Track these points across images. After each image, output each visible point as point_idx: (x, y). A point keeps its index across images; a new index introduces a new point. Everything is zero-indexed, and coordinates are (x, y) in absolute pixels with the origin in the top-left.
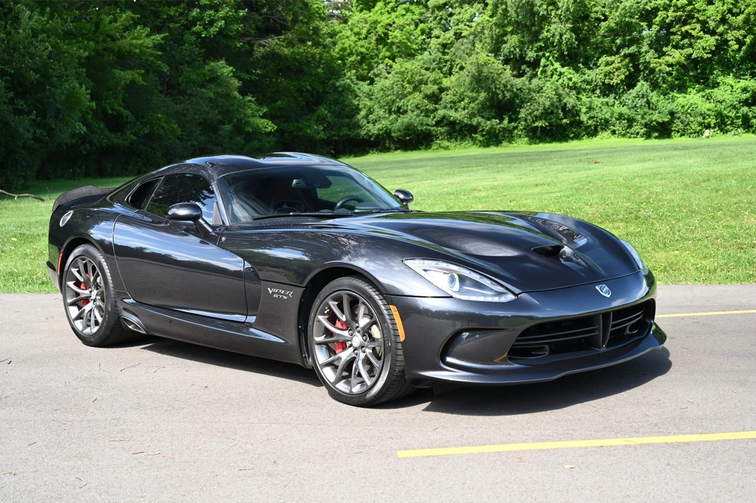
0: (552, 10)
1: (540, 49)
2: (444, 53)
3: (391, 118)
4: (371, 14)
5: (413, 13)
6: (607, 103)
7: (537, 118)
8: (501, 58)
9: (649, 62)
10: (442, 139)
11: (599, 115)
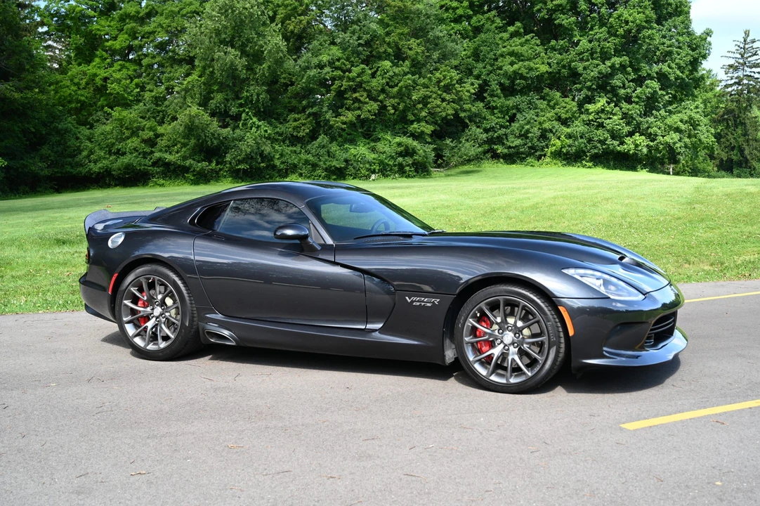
0: (250, 74)
1: (241, 105)
2: (157, 105)
3: (111, 159)
4: (90, 68)
5: (128, 69)
6: (295, 152)
7: (240, 162)
8: (209, 111)
9: (328, 121)
10: (158, 178)
11: (289, 160)
